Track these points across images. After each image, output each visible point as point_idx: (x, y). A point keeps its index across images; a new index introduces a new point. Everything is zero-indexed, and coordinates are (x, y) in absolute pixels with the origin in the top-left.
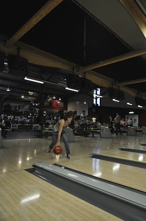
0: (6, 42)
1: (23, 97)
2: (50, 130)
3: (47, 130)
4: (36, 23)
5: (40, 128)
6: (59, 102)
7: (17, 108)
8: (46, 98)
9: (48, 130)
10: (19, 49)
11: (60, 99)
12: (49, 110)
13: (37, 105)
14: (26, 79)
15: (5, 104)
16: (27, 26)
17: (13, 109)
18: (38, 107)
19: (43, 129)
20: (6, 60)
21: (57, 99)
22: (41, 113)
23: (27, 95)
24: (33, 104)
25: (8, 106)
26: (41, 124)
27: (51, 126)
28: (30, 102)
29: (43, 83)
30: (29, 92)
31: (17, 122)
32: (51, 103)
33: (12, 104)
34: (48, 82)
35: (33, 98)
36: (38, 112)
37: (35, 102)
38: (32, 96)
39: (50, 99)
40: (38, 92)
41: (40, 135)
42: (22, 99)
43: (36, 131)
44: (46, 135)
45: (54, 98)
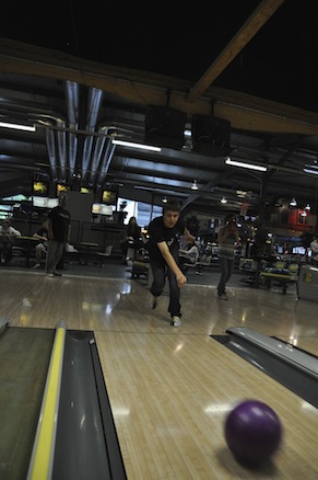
0: (188, 91)
1: (224, 201)
2: (277, 272)
3: (268, 272)
4: (245, 43)
5: (254, 267)
6: (304, 215)
7: (212, 226)
8: (273, 206)
9: (272, 272)
10: (213, 102)
11: (308, 208)
12: (280, 232)
13: (253, 218)
14: (229, 162)
15: (189, 216)
16: (227, 53)
17: (202, 227)
18: (255, 224)
19: (260, 269)
20: (188, 125)
21: (301, 206)
22: (261, 237)
23: (233, 198)
24: (246, 218)
25: (194, 220)
26: (258, 259)
27: (280, 266)
28: (239, 213)
29: (265, 169)
30: (238, 192)
31: (209, 253)
32: (286, 216)
33: (202, 217)
34: (278, 168)
35: (246, 205)
36: (254, 234)
37: (250, 213)
38: (242, 200)
39: (284, 207)
40: (256, 191)
41: (253, 281)
42: (222, 206)
43: (248, 273)
44: (268, 284)
45: (294, 204)
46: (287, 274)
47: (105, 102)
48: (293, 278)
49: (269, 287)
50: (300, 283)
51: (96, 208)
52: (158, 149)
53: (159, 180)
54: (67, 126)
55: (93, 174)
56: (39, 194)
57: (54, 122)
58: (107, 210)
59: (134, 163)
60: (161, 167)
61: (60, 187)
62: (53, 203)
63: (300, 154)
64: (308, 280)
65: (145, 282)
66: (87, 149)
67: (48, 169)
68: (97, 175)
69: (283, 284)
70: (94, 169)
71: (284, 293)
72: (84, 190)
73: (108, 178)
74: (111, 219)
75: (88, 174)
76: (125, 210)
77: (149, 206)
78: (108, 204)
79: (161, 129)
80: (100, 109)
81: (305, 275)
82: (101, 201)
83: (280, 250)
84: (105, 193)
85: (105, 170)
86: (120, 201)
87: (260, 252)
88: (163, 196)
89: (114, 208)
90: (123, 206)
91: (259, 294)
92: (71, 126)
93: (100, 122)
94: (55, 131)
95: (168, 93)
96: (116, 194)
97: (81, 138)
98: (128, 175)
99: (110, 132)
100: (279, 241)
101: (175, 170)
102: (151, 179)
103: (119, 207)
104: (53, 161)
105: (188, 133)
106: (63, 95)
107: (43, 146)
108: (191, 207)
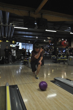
0: (35, 11)
1: (45, 41)
2: (62, 59)
3: (60, 59)
5: (55, 58)
6: (65, 42)
8: (58, 40)
9: (61, 59)
10: (42, 14)
11: (66, 40)
12: (60, 47)
13: (52, 44)
14: (46, 30)
18: (53, 46)
19: (57, 58)
20: (35, 21)
21: (64, 40)
22: (55, 49)
23: (47, 39)
24: (51, 44)
26: (56, 56)
27: (62, 56)
28: (49, 43)
29: (56, 31)
30: (48, 38)
32: (61, 43)
34: (59, 31)
35: (50, 41)
36: (53, 48)
39: (60, 41)
40: (53, 37)
41: (56, 61)
42: (44, 42)
43: (54, 59)
45: (63, 40)
46: (63, 59)
47: (10, 16)
48: (66, 60)
49: (60, 63)
50: (68, 61)
51: (11, 45)
52: (27, 29)
53: (27, 36)
55: (9, 36)
58: (14, 46)
59: (20, 32)
60: (27, 33)
63: (63, 26)
64: (70, 60)
66: (7, 30)
69: (64, 61)
70: (9, 34)
71: (64, 64)
72: (7, 41)
74: (15, 48)
76: (19, 45)
77: (25, 44)
78: (14, 44)
79: (28, 22)
80: (9, 19)
81: (69, 59)
83: (60, 52)
84: (13, 41)
85: (12, 35)
86: (17, 43)
87: (55, 53)
88: (29, 40)
89: (16, 45)
93: (10, 22)
95: (29, 12)
96: (16, 41)
97: (5, 27)
98: (19, 36)
99: (12, 24)
100: (60, 49)
101: (31, 33)
102: (25, 36)
103: (17, 45)
105: (36, 23)
108: (36, 42)
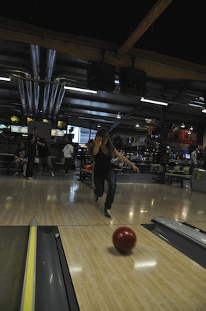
0: (116, 51)
1: (137, 126)
2: (177, 173)
3: (171, 173)
5: (161, 169)
6: (189, 133)
7: (130, 142)
8: (170, 127)
9: (174, 173)
10: (133, 59)
11: (192, 129)
12: (174, 144)
13: (156, 137)
14: (143, 100)
15: (115, 136)
16: (145, 24)
17: (124, 143)
18: (158, 140)
19: (165, 171)
20: (117, 77)
21: (187, 128)
22: (163, 149)
23: (143, 123)
24: (152, 136)
25: (119, 138)
26: (163, 164)
27: (177, 168)
28: (147, 133)
29: (166, 104)
30: (146, 119)
32: (177, 135)
33: (123, 136)
34: (175, 103)
35: (152, 128)
36: (158, 147)
37: (154, 133)
38: (149, 124)
39: (176, 129)
40: (158, 119)
41: (161, 179)
42: (137, 129)
43: (156, 173)
44: (170, 181)
45: (183, 127)
46: (181, 173)
47: (57, 62)
48: (188, 176)
49: (171, 183)
50: (193, 180)
51: (53, 132)
52: (96, 92)
53: (94, 113)
54: (32, 77)
55: (50, 109)
56: (15, 124)
57: (24, 75)
58: (61, 133)
59: (78, 102)
60: (95, 104)
61: (29, 119)
62: (25, 130)
63: (186, 94)
64: (198, 178)
65: (89, 182)
66: (46, 93)
67: (20, 107)
68: (54, 110)
69: (181, 181)
70: (51, 106)
71: (182, 186)
72: (45, 121)
73: (60, 112)
75: (48, 110)
76: (72, 133)
77: (88, 130)
78: (61, 129)
79: (98, 78)
80: (54, 68)
81: (196, 175)
82: (57, 128)
84: (59, 122)
85: (58, 107)
86: (69, 127)
87: (161, 157)
88: (98, 123)
89: (65, 132)
90: (71, 130)
91: (165, 187)
92: (35, 78)
93: (55, 75)
94: (24, 81)
95: (103, 52)
96: (66, 122)
97: (42, 86)
98: (74, 110)
99: (61, 81)
100: (174, 150)
101: (104, 106)
102: (89, 112)
103: (68, 131)
104: (23, 101)
105: (117, 82)
106: (29, 57)
107: (17, 92)
108: (116, 130)
